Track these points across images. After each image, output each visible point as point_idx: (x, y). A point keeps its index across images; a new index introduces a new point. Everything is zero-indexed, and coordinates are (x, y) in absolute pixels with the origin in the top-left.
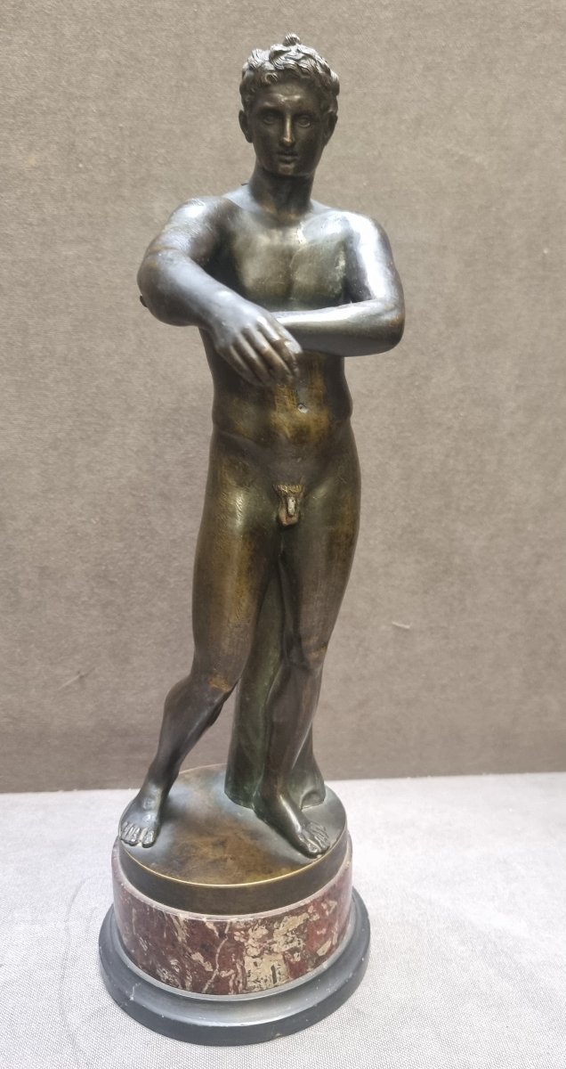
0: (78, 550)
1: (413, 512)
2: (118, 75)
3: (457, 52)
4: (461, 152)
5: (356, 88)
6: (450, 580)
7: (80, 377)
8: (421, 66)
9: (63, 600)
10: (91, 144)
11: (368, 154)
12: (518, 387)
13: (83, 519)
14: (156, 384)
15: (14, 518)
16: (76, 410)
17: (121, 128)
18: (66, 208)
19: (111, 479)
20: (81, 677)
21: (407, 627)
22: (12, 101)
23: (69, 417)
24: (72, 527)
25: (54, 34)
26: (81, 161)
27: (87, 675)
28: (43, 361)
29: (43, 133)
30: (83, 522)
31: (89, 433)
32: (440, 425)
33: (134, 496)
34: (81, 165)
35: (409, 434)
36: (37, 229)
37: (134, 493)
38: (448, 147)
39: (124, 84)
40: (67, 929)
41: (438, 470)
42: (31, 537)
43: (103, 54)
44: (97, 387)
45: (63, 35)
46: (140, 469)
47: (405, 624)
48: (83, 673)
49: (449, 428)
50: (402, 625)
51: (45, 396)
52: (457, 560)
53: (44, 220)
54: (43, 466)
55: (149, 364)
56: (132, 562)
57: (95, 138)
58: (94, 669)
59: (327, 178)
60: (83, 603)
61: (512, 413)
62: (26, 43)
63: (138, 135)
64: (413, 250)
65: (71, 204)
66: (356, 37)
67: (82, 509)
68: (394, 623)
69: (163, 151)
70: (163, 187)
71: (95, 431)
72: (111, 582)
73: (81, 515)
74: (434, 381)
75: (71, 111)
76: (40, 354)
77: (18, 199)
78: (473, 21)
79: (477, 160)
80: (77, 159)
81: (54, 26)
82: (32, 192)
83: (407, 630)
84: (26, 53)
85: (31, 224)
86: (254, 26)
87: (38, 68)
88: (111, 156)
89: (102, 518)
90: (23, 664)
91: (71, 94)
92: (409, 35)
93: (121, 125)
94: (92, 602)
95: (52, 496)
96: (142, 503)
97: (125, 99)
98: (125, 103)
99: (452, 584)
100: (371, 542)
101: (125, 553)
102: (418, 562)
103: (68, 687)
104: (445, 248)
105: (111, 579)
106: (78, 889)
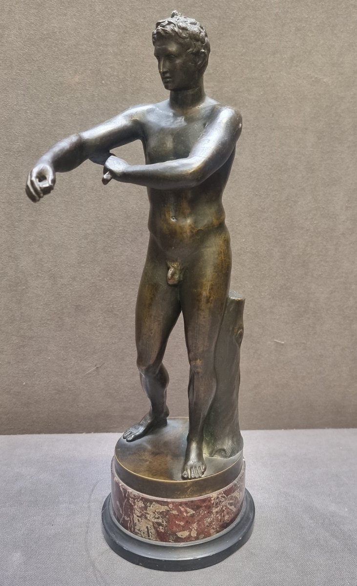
0: (97, 296)
1: (287, 277)
2: (125, 32)
3: (314, 21)
4: (316, 76)
5: (257, 40)
6: (308, 316)
7: (101, 199)
8: (294, 29)
9: (88, 324)
10: (109, 70)
11: (263, 76)
12: (347, 207)
13: (100, 278)
14: (143, 203)
15: (61, 277)
16: (98, 217)
17: (126, 61)
18: (94, 105)
19: (116, 256)
20: (97, 368)
21: (283, 343)
22: (66, 47)
23: (94, 221)
24: (93, 283)
25: (90, 10)
26: (103, 80)
27: (100, 367)
28: (80, 190)
29: (83, 64)
30: (100, 280)
31: (105, 230)
32: (303, 228)
33: (129, 265)
34: (103, 82)
35: (284, 233)
36: (78, 117)
37: (129, 264)
38: (309, 73)
39: (128, 37)
40: (89, 507)
41: (301, 254)
42: (72, 289)
43: (117, 21)
44: (110, 205)
45: (95, 10)
46: (132, 251)
47: (282, 341)
48: (98, 366)
49: (308, 230)
50: (280, 342)
51: (81, 209)
52: (312, 305)
53: (82, 112)
54: (78, 248)
55: (139, 192)
56: (127, 303)
57: (111, 67)
58: (104, 363)
59: (240, 90)
60: (99, 326)
61: (343, 221)
62: (75, 15)
63: (136, 66)
64: (288, 130)
65: (98, 103)
66: (257, 12)
67: (100, 273)
68: (275, 340)
69: (149, 74)
70: (149, 94)
71: (109, 229)
72: (115, 314)
73: (99, 276)
74: (299, 203)
75: (99, 52)
76: (79, 186)
77: (68, 100)
78: (323, 3)
79: (325, 80)
80: (101, 78)
81: (90, 5)
82: (76, 96)
83: (283, 344)
84: (74, 20)
85: (75, 114)
86: (201, 6)
87: (81, 29)
88: (120, 77)
89: (111, 278)
90: (64, 360)
91: (99, 43)
92: (288, 11)
93: (126, 60)
94: (104, 325)
95: (83, 265)
96: (133, 270)
97: (128, 46)
98: (129, 48)
99: (309, 318)
100: (263, 294)
101: (123, 298)
102: (289, 305)
103: (89, 373)
104: (306, 129)
105: (116, 313)
106: (95, 486)
